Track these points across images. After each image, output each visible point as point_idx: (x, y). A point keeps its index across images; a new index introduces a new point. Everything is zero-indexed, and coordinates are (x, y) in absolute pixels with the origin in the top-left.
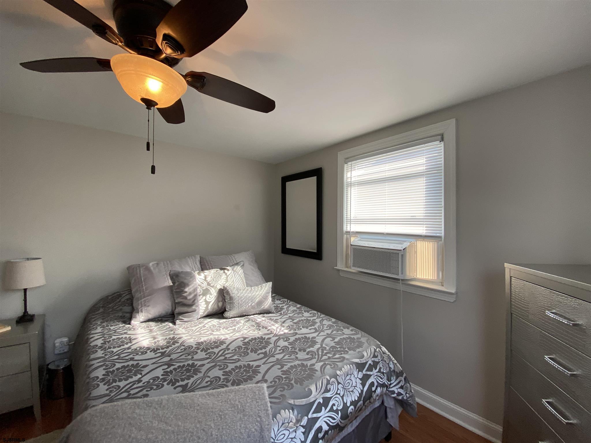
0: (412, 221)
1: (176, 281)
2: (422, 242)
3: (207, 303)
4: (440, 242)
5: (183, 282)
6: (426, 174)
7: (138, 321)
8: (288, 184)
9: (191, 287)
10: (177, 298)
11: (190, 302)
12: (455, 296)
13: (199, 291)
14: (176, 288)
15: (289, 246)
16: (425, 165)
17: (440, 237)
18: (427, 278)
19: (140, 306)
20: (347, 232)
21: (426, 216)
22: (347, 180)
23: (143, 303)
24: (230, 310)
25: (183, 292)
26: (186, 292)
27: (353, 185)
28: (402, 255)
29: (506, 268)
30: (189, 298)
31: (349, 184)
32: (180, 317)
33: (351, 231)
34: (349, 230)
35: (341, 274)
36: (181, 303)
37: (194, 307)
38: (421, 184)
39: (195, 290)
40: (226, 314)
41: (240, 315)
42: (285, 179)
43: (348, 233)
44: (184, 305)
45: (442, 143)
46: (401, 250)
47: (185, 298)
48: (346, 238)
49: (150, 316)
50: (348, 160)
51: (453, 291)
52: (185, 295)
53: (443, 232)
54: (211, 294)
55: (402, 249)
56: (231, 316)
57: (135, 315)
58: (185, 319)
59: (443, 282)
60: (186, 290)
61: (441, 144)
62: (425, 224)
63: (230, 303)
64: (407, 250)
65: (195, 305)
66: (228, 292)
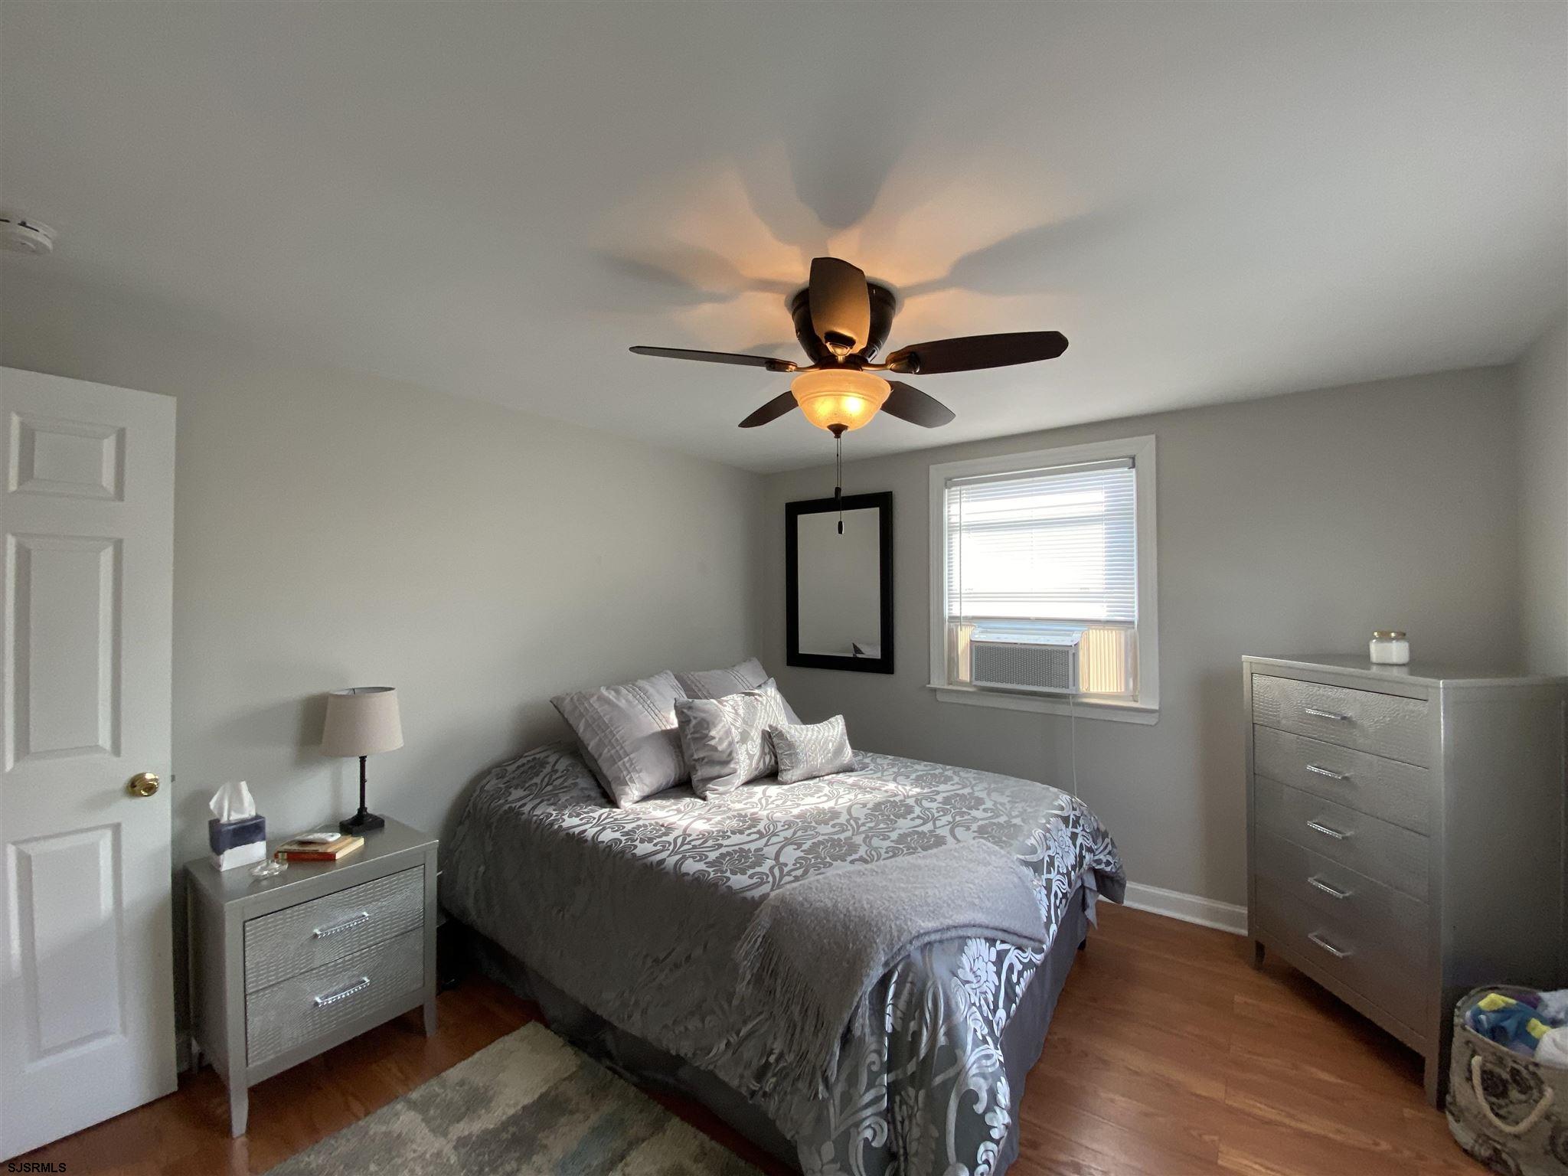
0: (1084, 596)
1: (692, 718)
2: (1102, 631)
3: (751, 757)
4: (1130, 632)
5: (703, 720)
6: (1106, 519)
7: (629, 801)
8: (802, 518)
9: (719, 727)
10: (697, 750)
11: (724, 757)
12: (1158, 714)
13: (735, 734)
14: (692, 730)
15: (805, 648)
16: (1104, 504)
17: (1132, 623)
18: (1108, 691)
19: (625, 773)
20: (950, 618)
21: (1106, 588)
22: (949, 519)
23: (628, 765)
24: (793, 767)
25: (709, 739)
26: (713, 738)
27: (965, 529)
28: (1074, 654)
29: (1244, 663)
30: (720, 748)
31: (957, 527)
32: (710, 786)
33: (963, 615)
34: (956, 612)
35: (940, 697)
36: (706, 760)
37: (732, 765)
38: (1097, 534)
39: (728, 732)
40: (784, 776)
41: (806, 776)
42: (795, 510)
43: (954, 619)
44: (712, 762)
45: (1134, 470)
46: (1071, 646)
47: (714, 749)
48: (949, 630)
49: (647, 791)
50: (948, 483)
51: (1156, 707)
52: (712, 743)
53: (1136, 614)
54: (753, 740)
55: (1073, 644)
56: (794, 778)
57: (622, 790)
58: (721, 789)
59: (1137, 696)
60: (713, 733)
61: (1131, 472)
62: (1106, 602)
63: (791, 755)
64: (1081, 646)
65: (733, 762)
66: (781, 735)
